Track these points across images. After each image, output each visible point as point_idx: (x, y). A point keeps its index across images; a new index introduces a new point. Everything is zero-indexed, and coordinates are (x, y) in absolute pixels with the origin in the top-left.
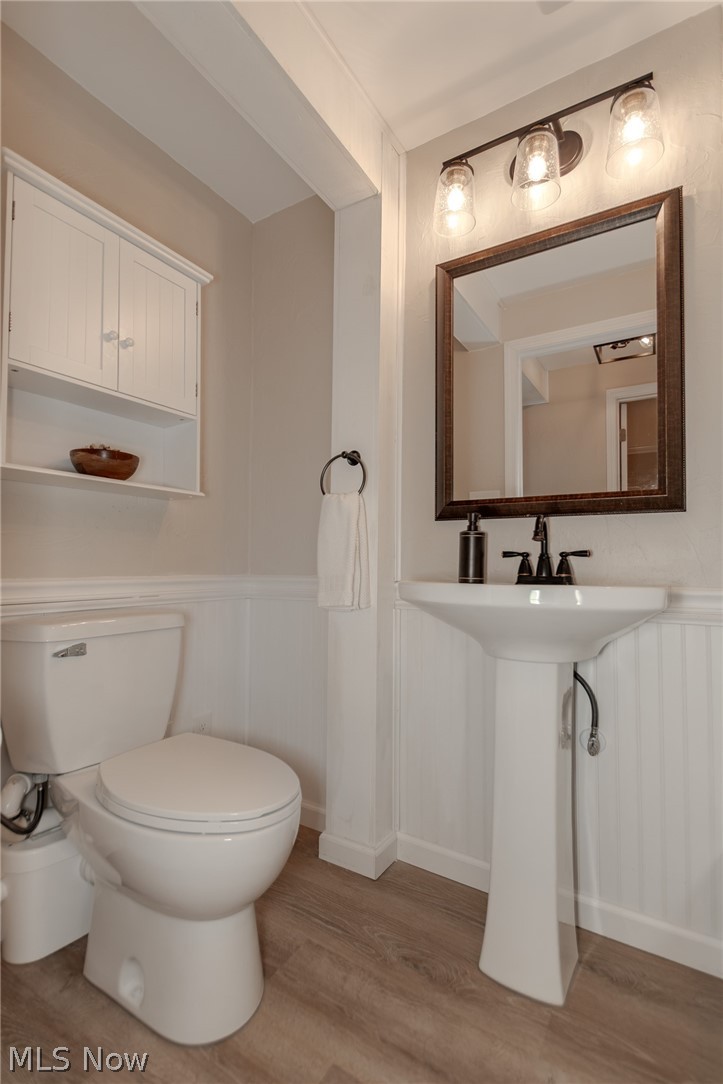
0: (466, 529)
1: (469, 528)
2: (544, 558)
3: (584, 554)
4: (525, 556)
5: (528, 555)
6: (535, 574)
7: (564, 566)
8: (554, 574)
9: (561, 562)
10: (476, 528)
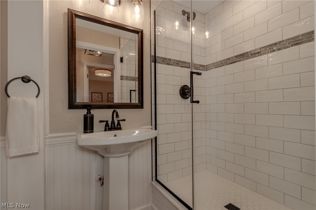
0: (86, 113)
1: (87, 113)
2: (113, 122)
3: (124, 120)
4: (107, 122)
5: (108, 121)
6: (110, 127)
7: (119, 124)
8: (116, 127)
9: (118, 123)
10: (90, 113)
